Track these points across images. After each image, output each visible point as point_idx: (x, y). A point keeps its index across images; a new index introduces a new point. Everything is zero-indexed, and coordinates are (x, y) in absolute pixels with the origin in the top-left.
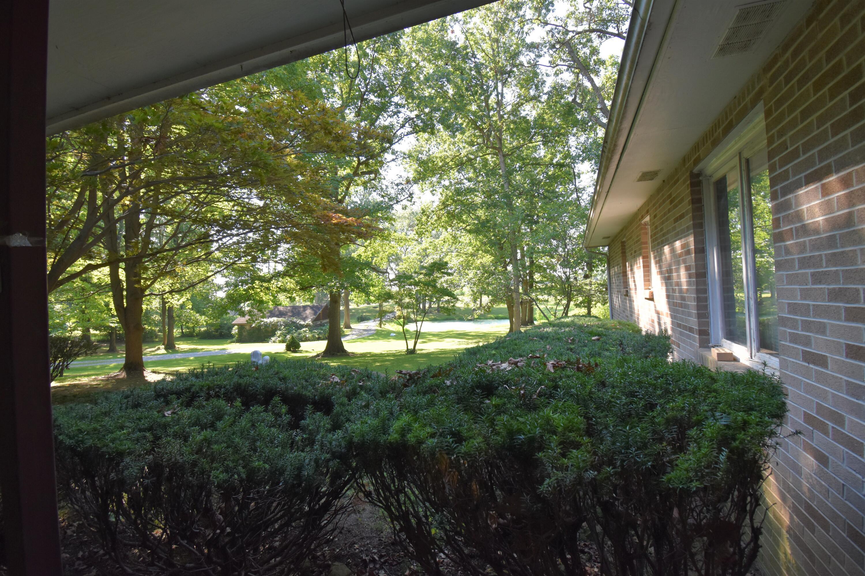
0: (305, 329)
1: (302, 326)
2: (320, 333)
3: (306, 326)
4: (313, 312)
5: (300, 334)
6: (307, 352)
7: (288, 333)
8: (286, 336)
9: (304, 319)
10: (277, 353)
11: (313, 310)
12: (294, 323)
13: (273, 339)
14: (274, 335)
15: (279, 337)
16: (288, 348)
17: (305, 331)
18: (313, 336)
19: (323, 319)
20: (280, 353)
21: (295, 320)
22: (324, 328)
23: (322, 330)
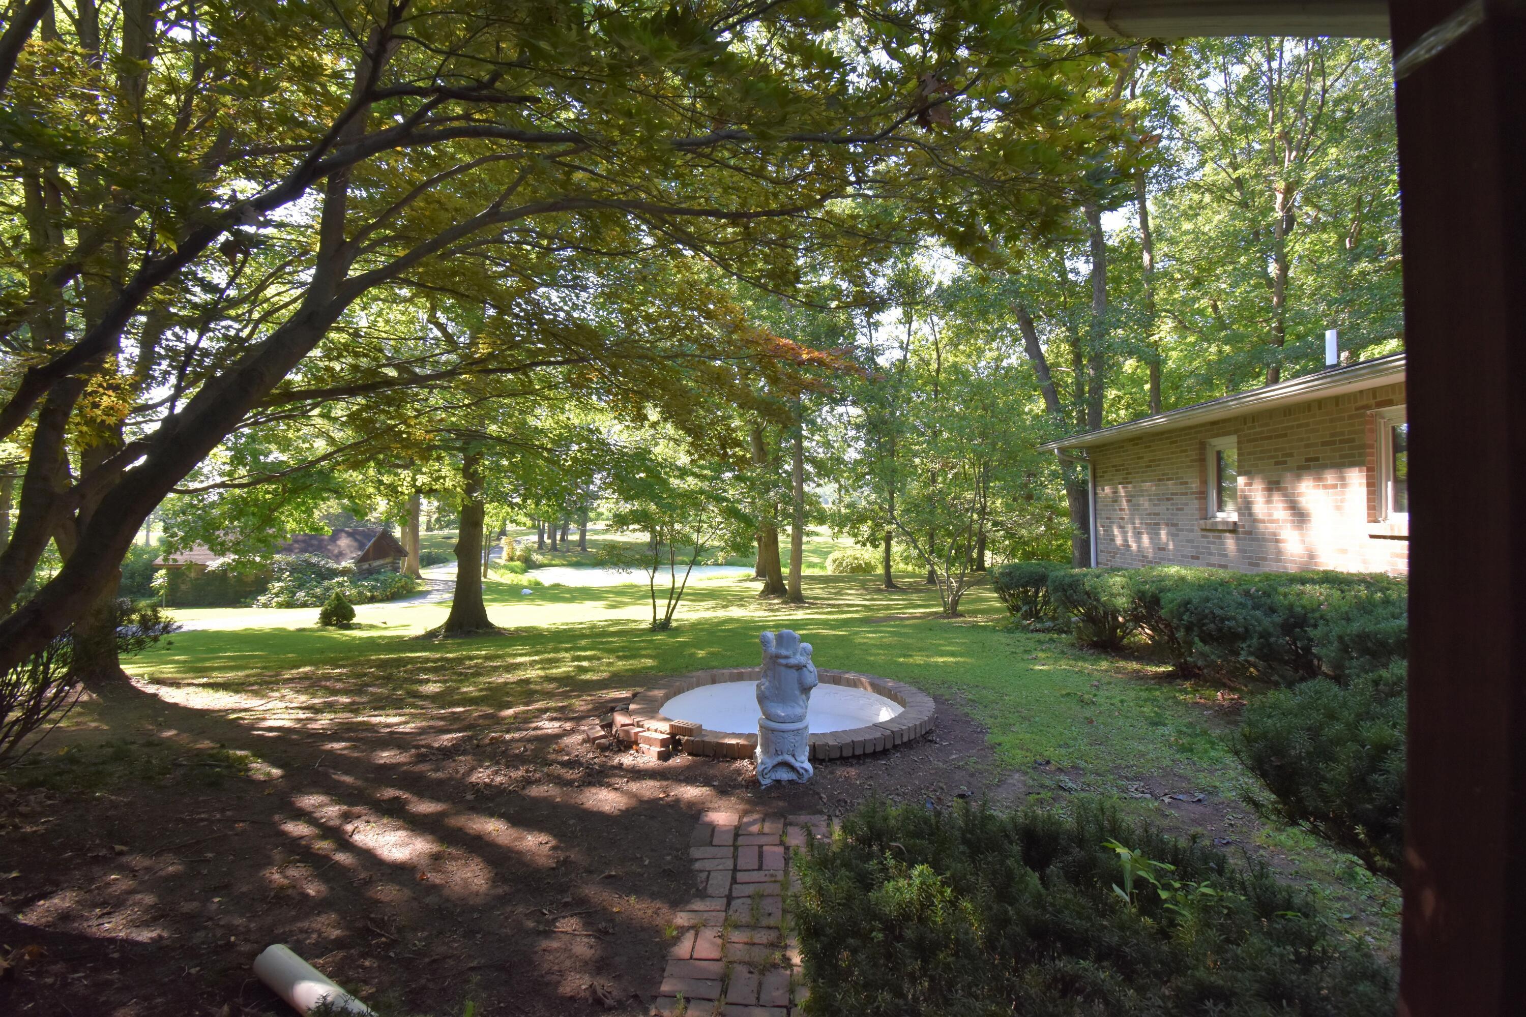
0: (340, 579)
1: (334, 573)
2: (374, 588)
3: (344, 572)
4: (355, 544)
5: (328, 589)
6: (372, 627)
7: (300, 587)
8: (294, 594)
9: (339, 557)
10: (304, 630)
11: (356, 540)
12: (310, 564)
13: (262, 599)
14: (263, 590)
15: (277, 595)
16: (326, 619)
17: (340, 584)
18: (360, 594)
19: (375, 559)
20: (311, 630)
21: (314, 560)
22: (382, 577)
23: (377, 580)
